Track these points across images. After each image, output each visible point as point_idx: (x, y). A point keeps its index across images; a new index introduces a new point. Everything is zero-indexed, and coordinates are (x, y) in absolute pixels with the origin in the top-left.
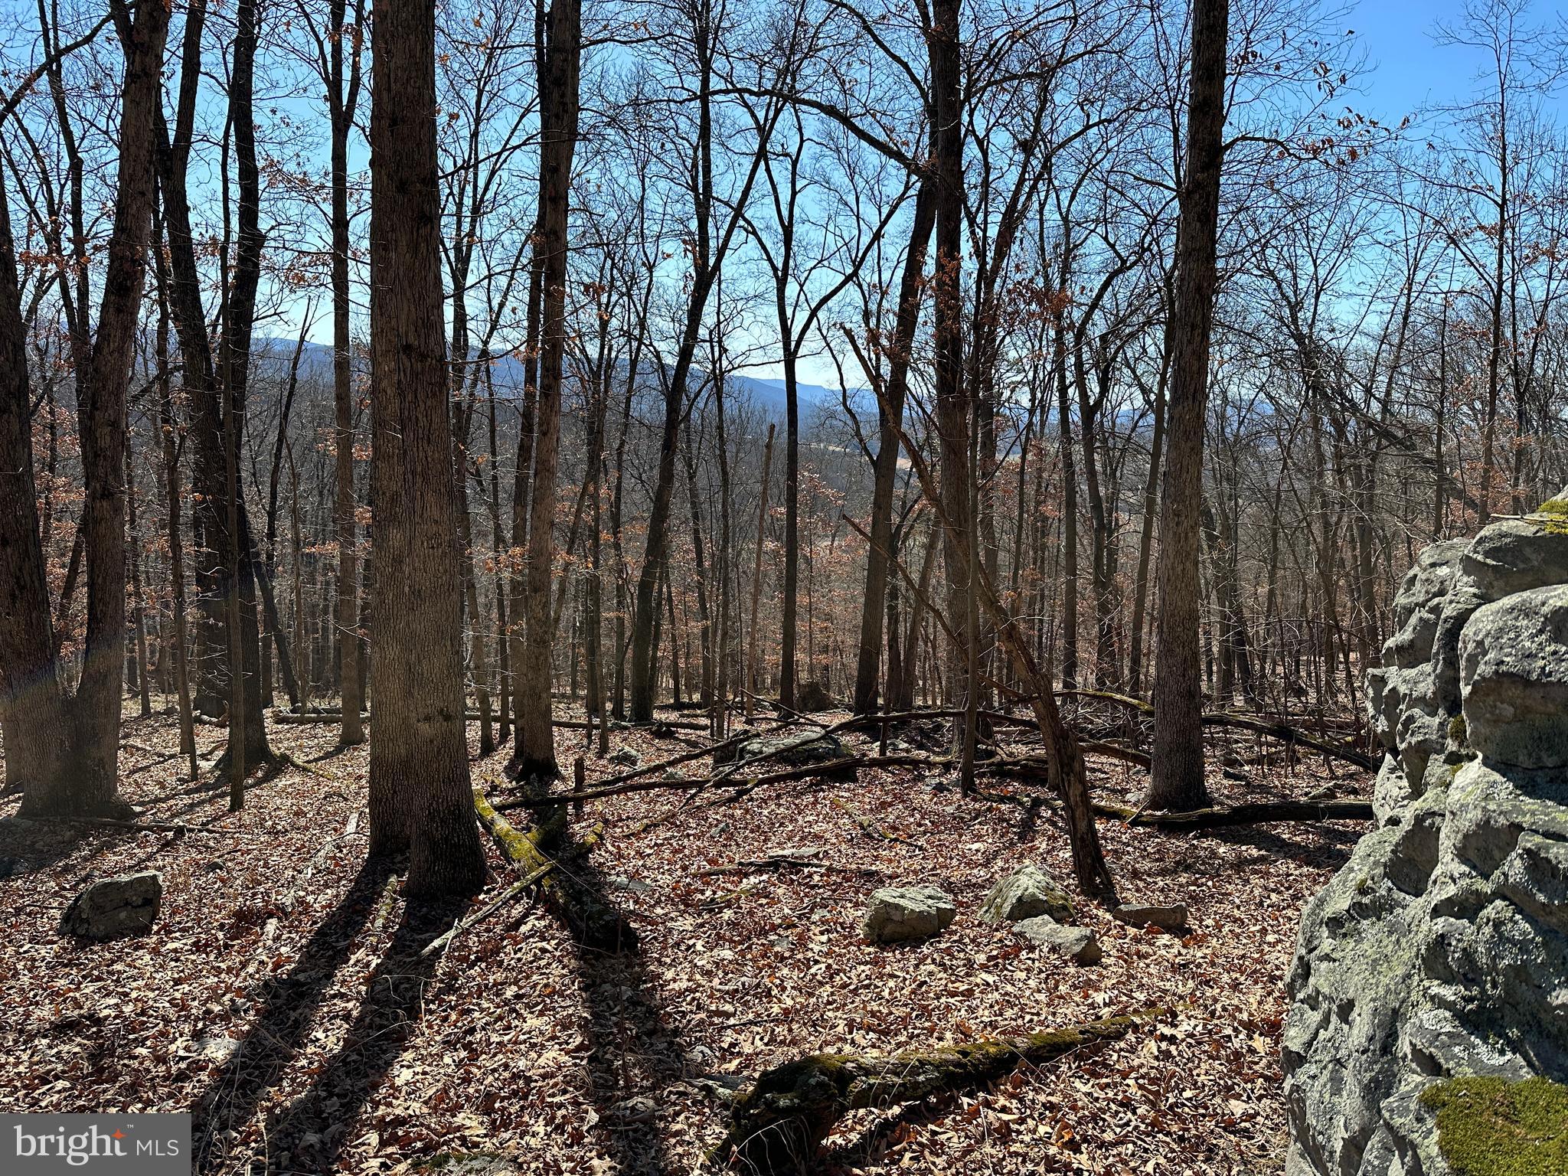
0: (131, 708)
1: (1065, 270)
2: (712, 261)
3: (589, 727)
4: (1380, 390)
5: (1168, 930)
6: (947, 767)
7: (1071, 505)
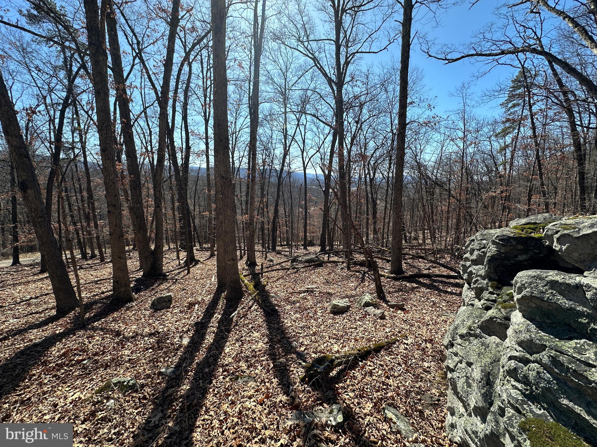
0: (166, 248)
1: (365, 149)
2: (287, 148)
3: (263, 252)
4: (435, 174)
5: (400, 309)
6: (343, 262)
7: (367, 200)
